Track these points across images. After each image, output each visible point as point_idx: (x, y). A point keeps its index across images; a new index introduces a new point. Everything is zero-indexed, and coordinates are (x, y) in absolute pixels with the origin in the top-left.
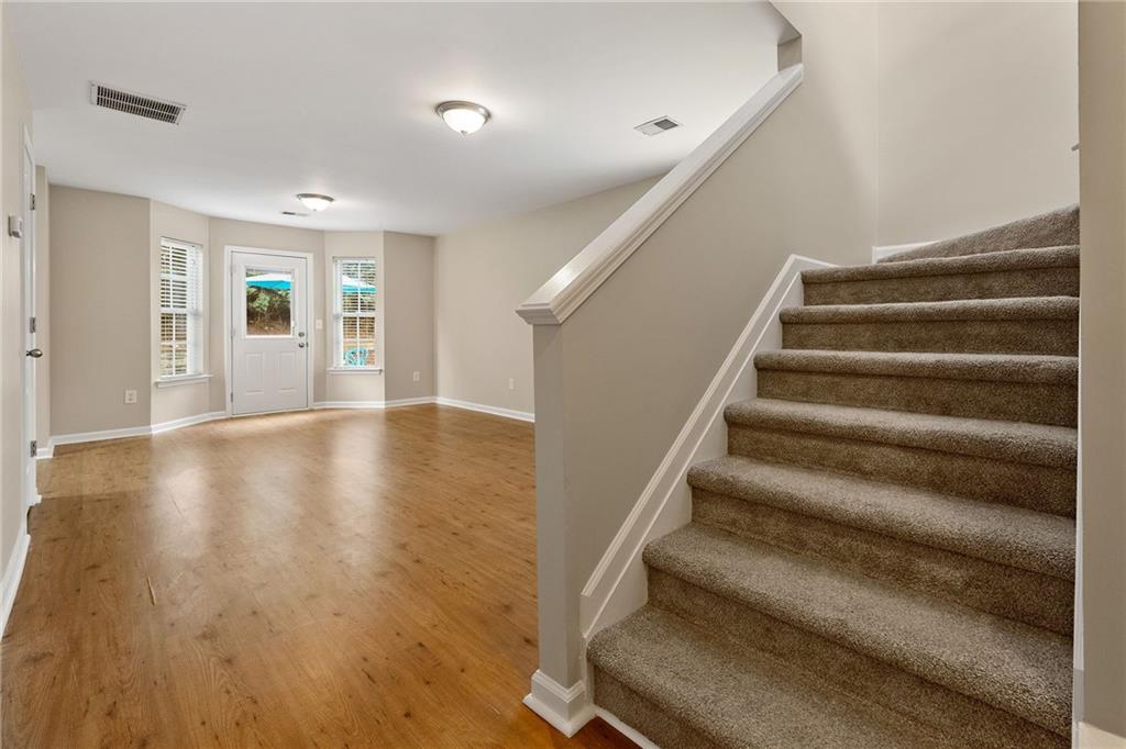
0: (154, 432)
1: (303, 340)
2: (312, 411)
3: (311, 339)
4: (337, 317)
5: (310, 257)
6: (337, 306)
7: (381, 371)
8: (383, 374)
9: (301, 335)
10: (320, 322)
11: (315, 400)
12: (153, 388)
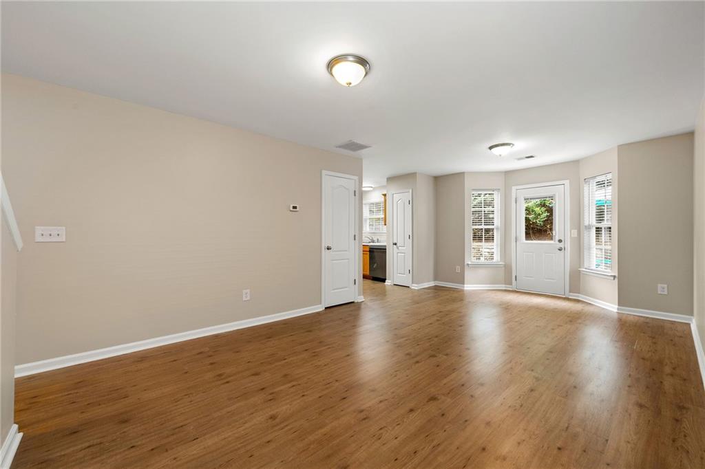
0: (465, 289)
1: (561, 245)
2: (567, 299)
3: (568, 246)
4: (589, 227)
5: (567, 182)
6: (590, 218)
7: (614, 277)
8: (616, 280)
9: (560, 241)
10: (575, 233)
11: (570, 292)
12: (466, 267)
